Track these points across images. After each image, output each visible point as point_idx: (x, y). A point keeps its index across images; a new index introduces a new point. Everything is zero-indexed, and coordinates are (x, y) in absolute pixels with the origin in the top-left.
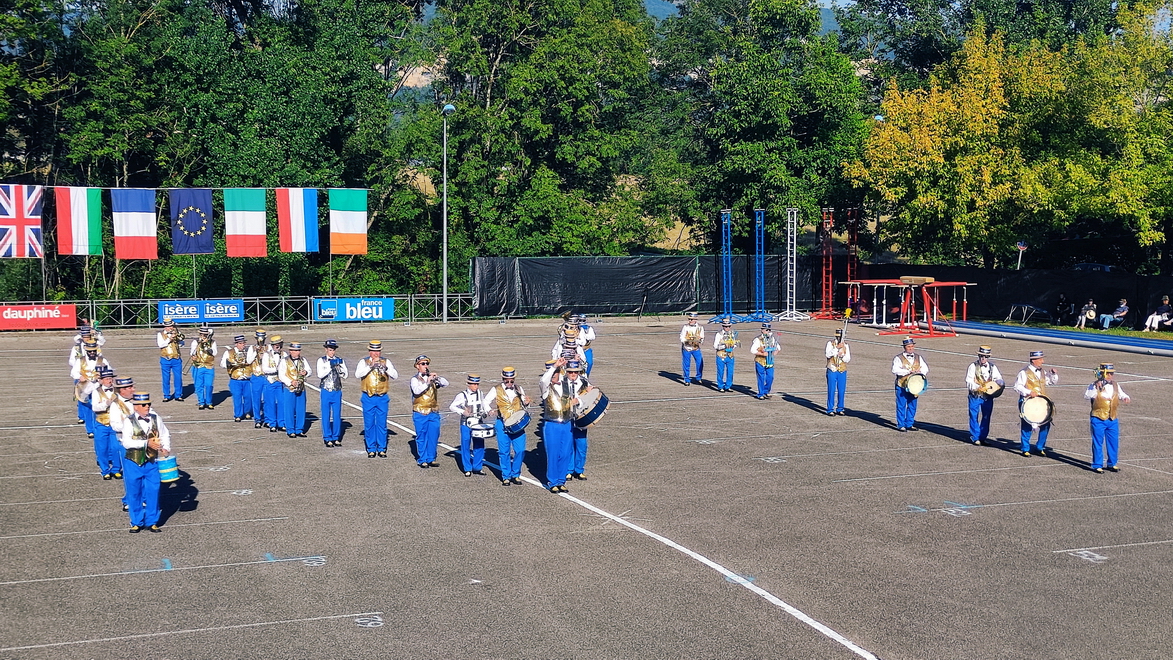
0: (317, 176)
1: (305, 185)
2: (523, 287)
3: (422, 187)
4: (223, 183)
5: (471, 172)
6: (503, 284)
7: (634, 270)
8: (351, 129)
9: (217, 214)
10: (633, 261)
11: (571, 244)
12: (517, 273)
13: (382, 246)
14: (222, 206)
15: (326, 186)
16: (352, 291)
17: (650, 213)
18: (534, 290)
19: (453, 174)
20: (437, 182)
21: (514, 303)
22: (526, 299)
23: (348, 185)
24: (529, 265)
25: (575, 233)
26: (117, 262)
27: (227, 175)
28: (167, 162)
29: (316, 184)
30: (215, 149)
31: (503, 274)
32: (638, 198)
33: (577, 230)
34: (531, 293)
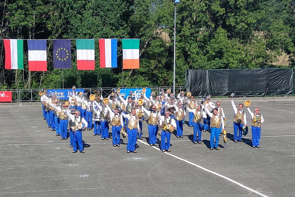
0: (117, 33)
1: (112, 37)
2: (210, 83)
3: (164, 38)
4: (76, 37)
5: (187, 31)
6: (201, 82)
7: (262, 75)
8: (133, 11)
9: (73, 50)
10: (262, 71)
11: (233, 63)
12: (207, 76)
13: (146, 65)
14: (75, 47)
15: (121, 38)
16: (132, 85)
17: (270, 49)
18: (215, 85)
19: (179, 31)
20: (171, 35)
21: (206, 91)
22: (211, 89)
23: (131, 37)
24: (213, 73)
25: (235, 58)
26: (30, 72)
27: (77, 33)
28: (51, 28)
29: (117, 37)
30: (72, 22)
31: (201, 78)
32: (264, 41)
33: (236, 57)
34: (214, 86)
